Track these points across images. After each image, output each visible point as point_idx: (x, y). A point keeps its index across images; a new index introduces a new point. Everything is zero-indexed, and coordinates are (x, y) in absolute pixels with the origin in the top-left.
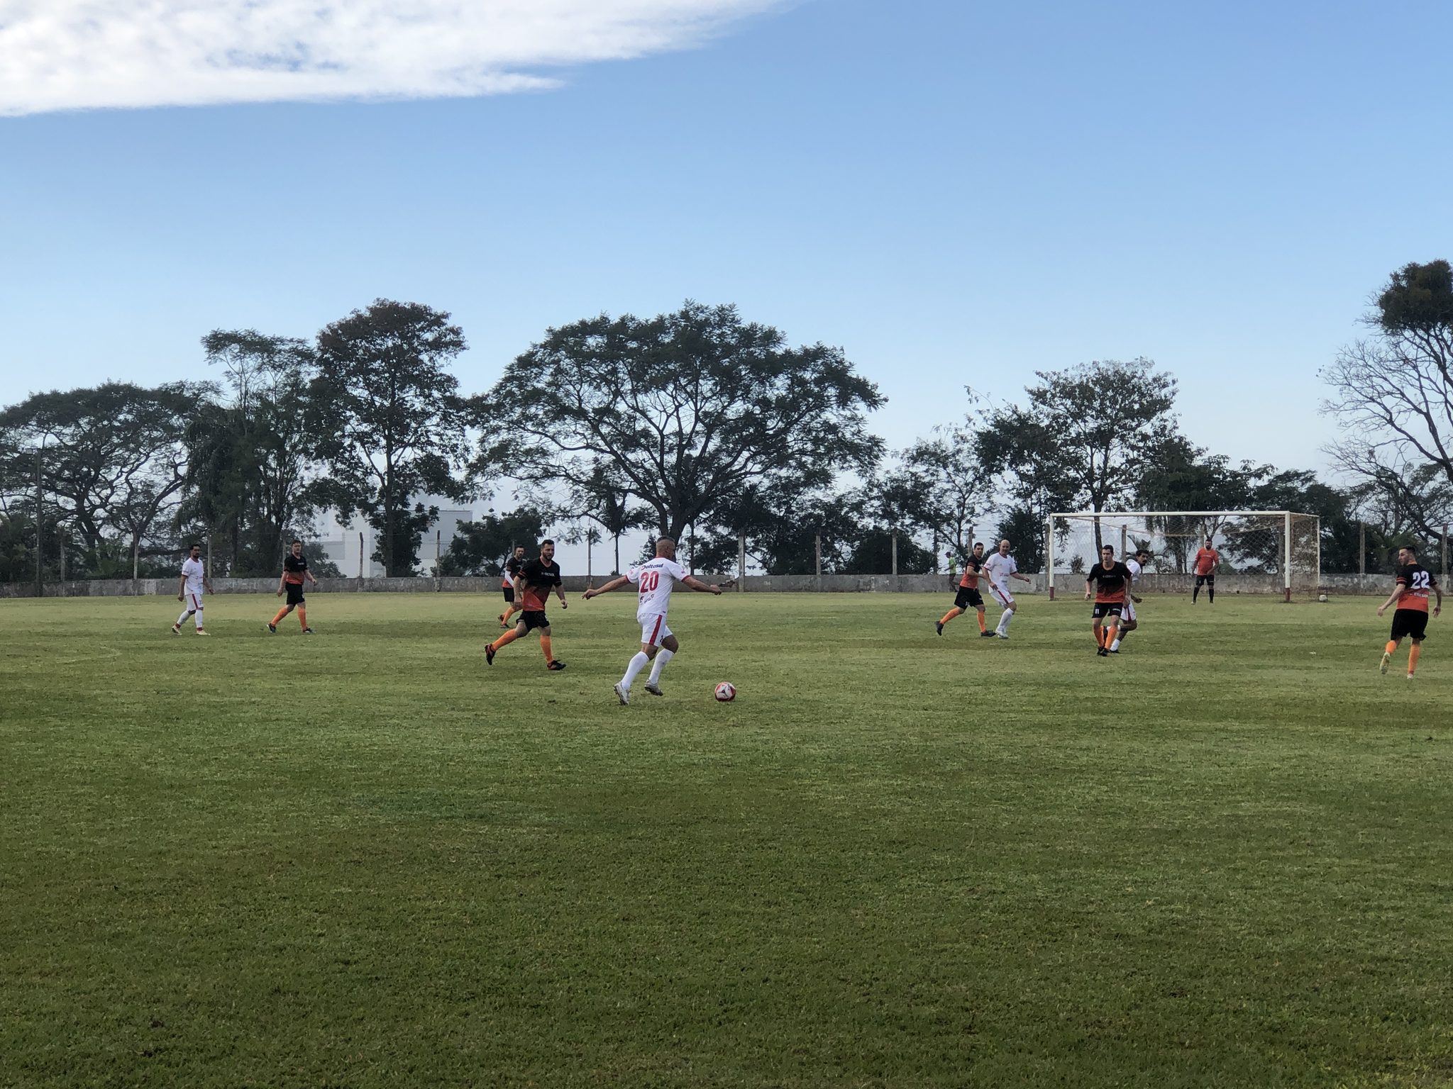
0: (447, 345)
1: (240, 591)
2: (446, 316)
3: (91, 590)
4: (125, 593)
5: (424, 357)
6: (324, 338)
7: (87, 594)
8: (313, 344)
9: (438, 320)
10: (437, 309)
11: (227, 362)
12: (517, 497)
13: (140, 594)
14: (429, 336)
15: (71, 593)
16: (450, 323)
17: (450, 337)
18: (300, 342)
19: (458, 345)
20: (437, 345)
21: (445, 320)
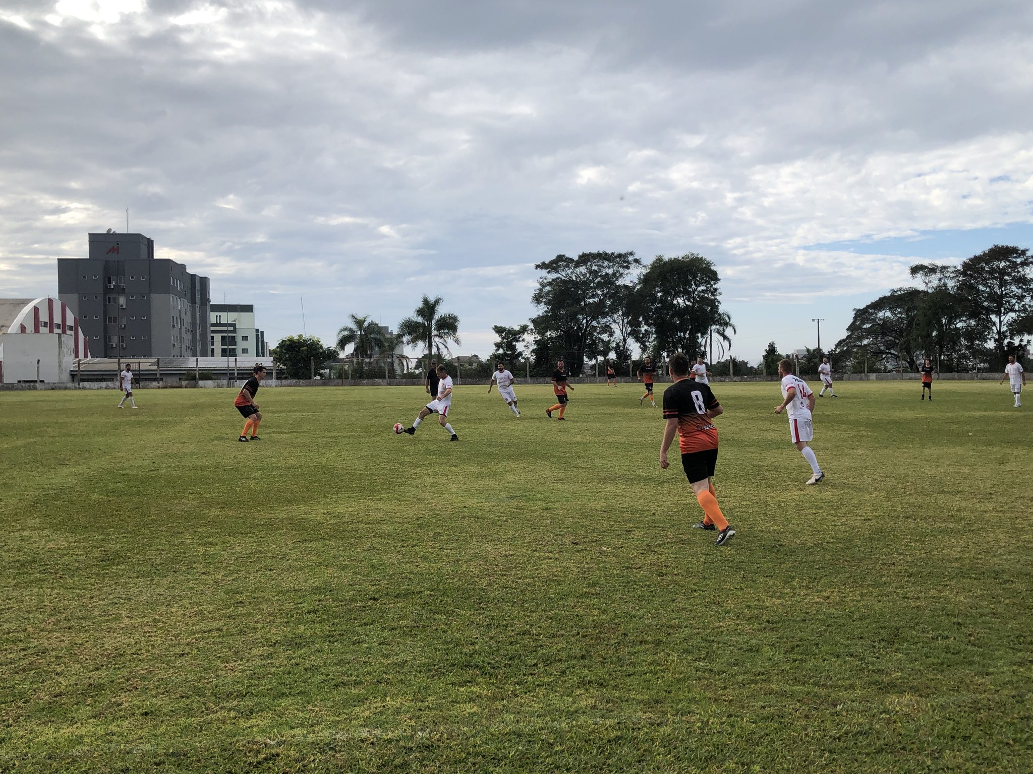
0: (1028, 264)
2: (1027, 250)
3: (844, 378)
4: (861, 379)
5: (1020, 269)
6: (966, 265)
7: (842, 380)
8: (960, 268)
9: (1024, 252)
10: (1021, 247)
11: (920, 276)
13: (868, 380)
14: (1019, 261)
16: (1028, 254)
18: (955, 267)
20: (1025, 264)
21: (1027, 252)
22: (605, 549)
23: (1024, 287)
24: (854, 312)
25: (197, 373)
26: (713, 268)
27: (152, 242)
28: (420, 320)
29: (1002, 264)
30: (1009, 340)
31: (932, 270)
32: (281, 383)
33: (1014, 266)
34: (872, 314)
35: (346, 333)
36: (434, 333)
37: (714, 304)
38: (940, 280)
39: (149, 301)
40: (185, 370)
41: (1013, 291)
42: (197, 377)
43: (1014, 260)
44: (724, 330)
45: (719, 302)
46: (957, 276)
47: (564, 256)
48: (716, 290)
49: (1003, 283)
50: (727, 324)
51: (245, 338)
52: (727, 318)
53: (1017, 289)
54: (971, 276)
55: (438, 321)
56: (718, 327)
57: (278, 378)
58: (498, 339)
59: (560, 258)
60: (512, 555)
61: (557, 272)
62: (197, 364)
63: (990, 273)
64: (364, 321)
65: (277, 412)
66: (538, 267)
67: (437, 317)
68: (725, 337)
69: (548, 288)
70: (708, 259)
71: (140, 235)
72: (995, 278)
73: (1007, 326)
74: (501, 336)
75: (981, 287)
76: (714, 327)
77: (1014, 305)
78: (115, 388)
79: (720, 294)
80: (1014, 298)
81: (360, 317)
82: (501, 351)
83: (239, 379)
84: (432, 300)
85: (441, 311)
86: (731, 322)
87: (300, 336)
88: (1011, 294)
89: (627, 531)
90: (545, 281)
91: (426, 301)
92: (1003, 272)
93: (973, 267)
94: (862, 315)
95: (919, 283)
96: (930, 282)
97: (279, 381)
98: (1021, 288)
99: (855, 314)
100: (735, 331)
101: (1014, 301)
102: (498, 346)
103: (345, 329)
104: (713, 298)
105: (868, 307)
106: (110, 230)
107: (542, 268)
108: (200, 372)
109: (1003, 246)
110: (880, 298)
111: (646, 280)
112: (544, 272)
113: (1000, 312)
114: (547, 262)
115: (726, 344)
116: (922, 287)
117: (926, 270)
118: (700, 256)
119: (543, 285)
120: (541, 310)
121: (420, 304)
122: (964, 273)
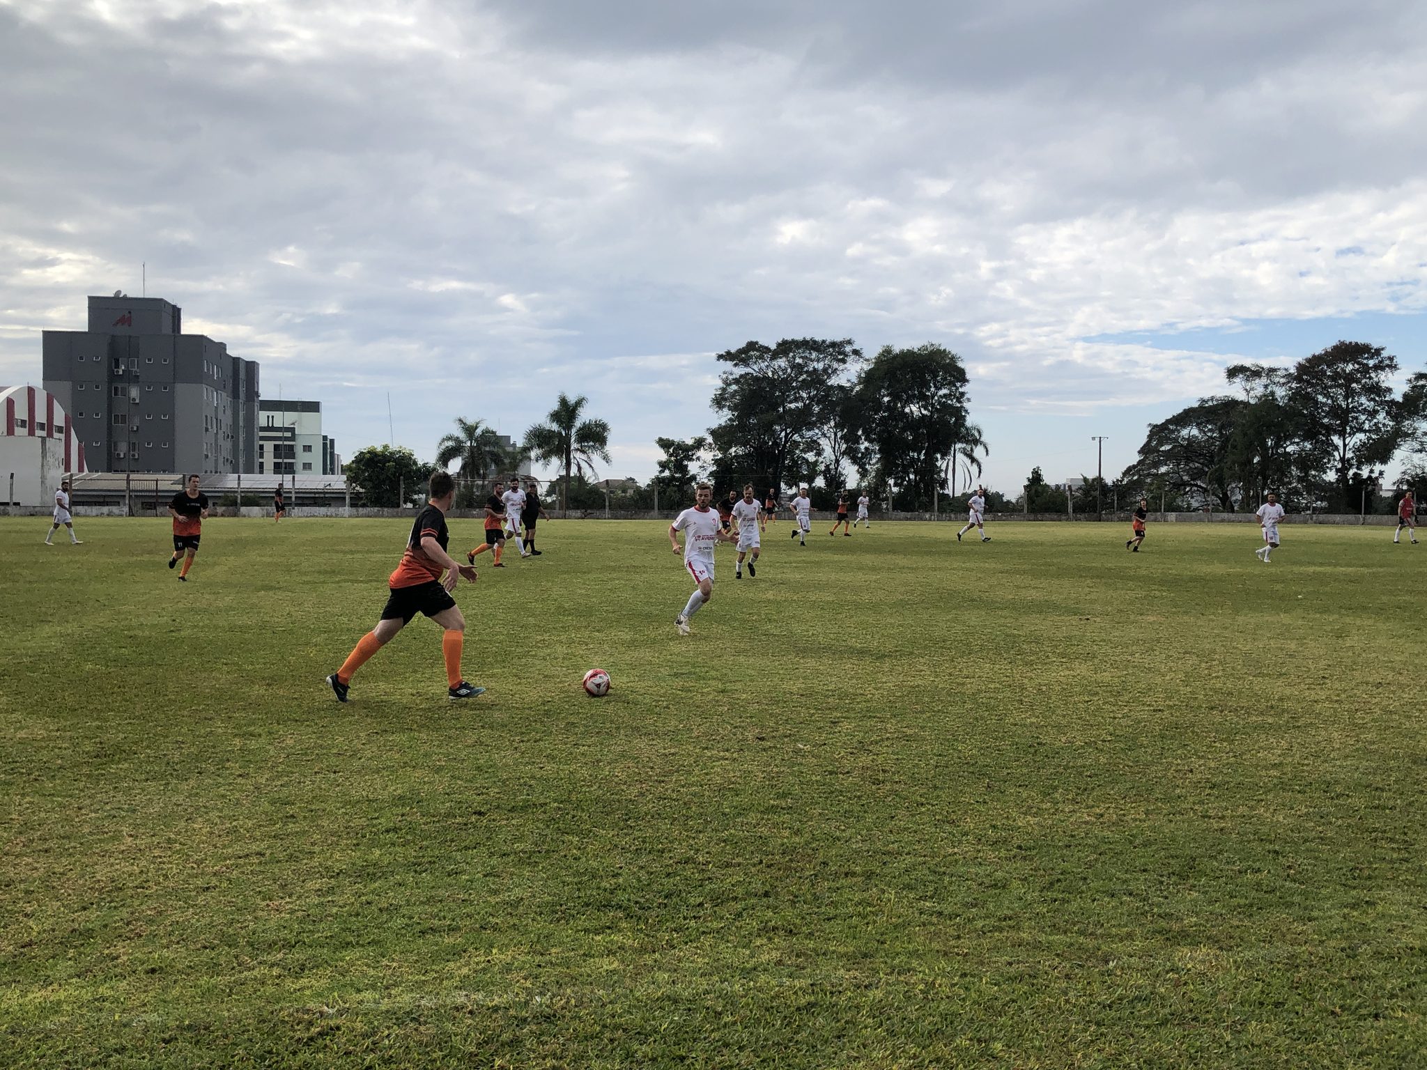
0: (1383, 369)
1: (1229, 521)
2: (1383, 349)
5: (1373, 375)
6: (1300, 368)
8: (1293, 371)
9: (1378, 352)
10: (1375, 345)
11: (1239, 381)
12: (1404, 463)
14: (1371, 363)
15: (1121, 520)
16: (1385, 354)
17: (1388, 362)
18: (1286, 370)
19: (1393, 367)
20: (1379, 367)
21: (1382, 352)
22: (801, 746)
23: (1377, 398)
24: (1150, 429)
25: (239, 496)
26: (960, 364)
27: (179, 310)
28: (555, 427)
29: (1349, 367)
30: (1355, 470)
31: (1256, 373)
32: (357, 511)
33: (1365, 370)
34: (1173, 431)
35: (450, 444)
36: (574, 445)
37: (959, 414)
38: (1266, 387)
39: (173, 392)
40: (222, 492)
41: (1362, 404)
42: (239, 501)
43: (1365, 361)
44: (972, 450)
45: (966, 411)
46: (1289, 382)
47: (757, 343)
48: (962, 394)
49: (1350, 394)
50: (976, 442)
51: (308, 448)
52: (976, 434)
53: (1368, 401)
54: (1308, 382)
55: (580, 429)
56: (965, 445)
57: (352, 505)
58: (663, 456)
59: (752, 346)
60: (673, 754)
61: (747, 365)
62: (239, 484)
63: (1333, 378)
64: (476, 428)
65: (352, 552)
66: (720, 357)
67: (578, 424)
68: (973, 460)
69: (734, 387)
70: (953, 352)
71: (161, 300)
72: (1340, 386)
73: (1353, 452)
74: (667, 452)
75: (1320, 398)
76: (959, 446)
77: (1364, 423)
78: (122, 515)
79: (969, 400)
80: (1363, 414)
81: (470, 421)
82: (667, 473)
83: (297, 505)
84: (572, 399)
85: (585, 416)
86: (982, 439)
87: (386, 447)
88: (1360, 409)
89: (832, 722)
90: (731, 377)
91: (563, 402)
92: (1350, 378)
93: (1310, 370)
94: (1159, 432)
95: (1237, 391)
96: (1252, 389)
97: (354, 510)
98: (1373, 400)
99: (1151, 431)
100: (987, 451)
101: (1363, 417)
102: (663, 465)
103: (449, 438)
104: (959, 405)
105: (1168, 422)
106: (119, 292)
107: (726, 360)
108: (243, 495)
109: (1351, 343)
110: (1185, 410)
111: (869, 379)
112: (729, 365)
113: (1345, 433)
114: (733, 351)
115: (974, 469)
116: (1241, 396)
117: (1248, 373)
118: (942, 348)
119: (727, 383)
120: (723, 417)
121: (555, 406)
122: (1298, 378)
